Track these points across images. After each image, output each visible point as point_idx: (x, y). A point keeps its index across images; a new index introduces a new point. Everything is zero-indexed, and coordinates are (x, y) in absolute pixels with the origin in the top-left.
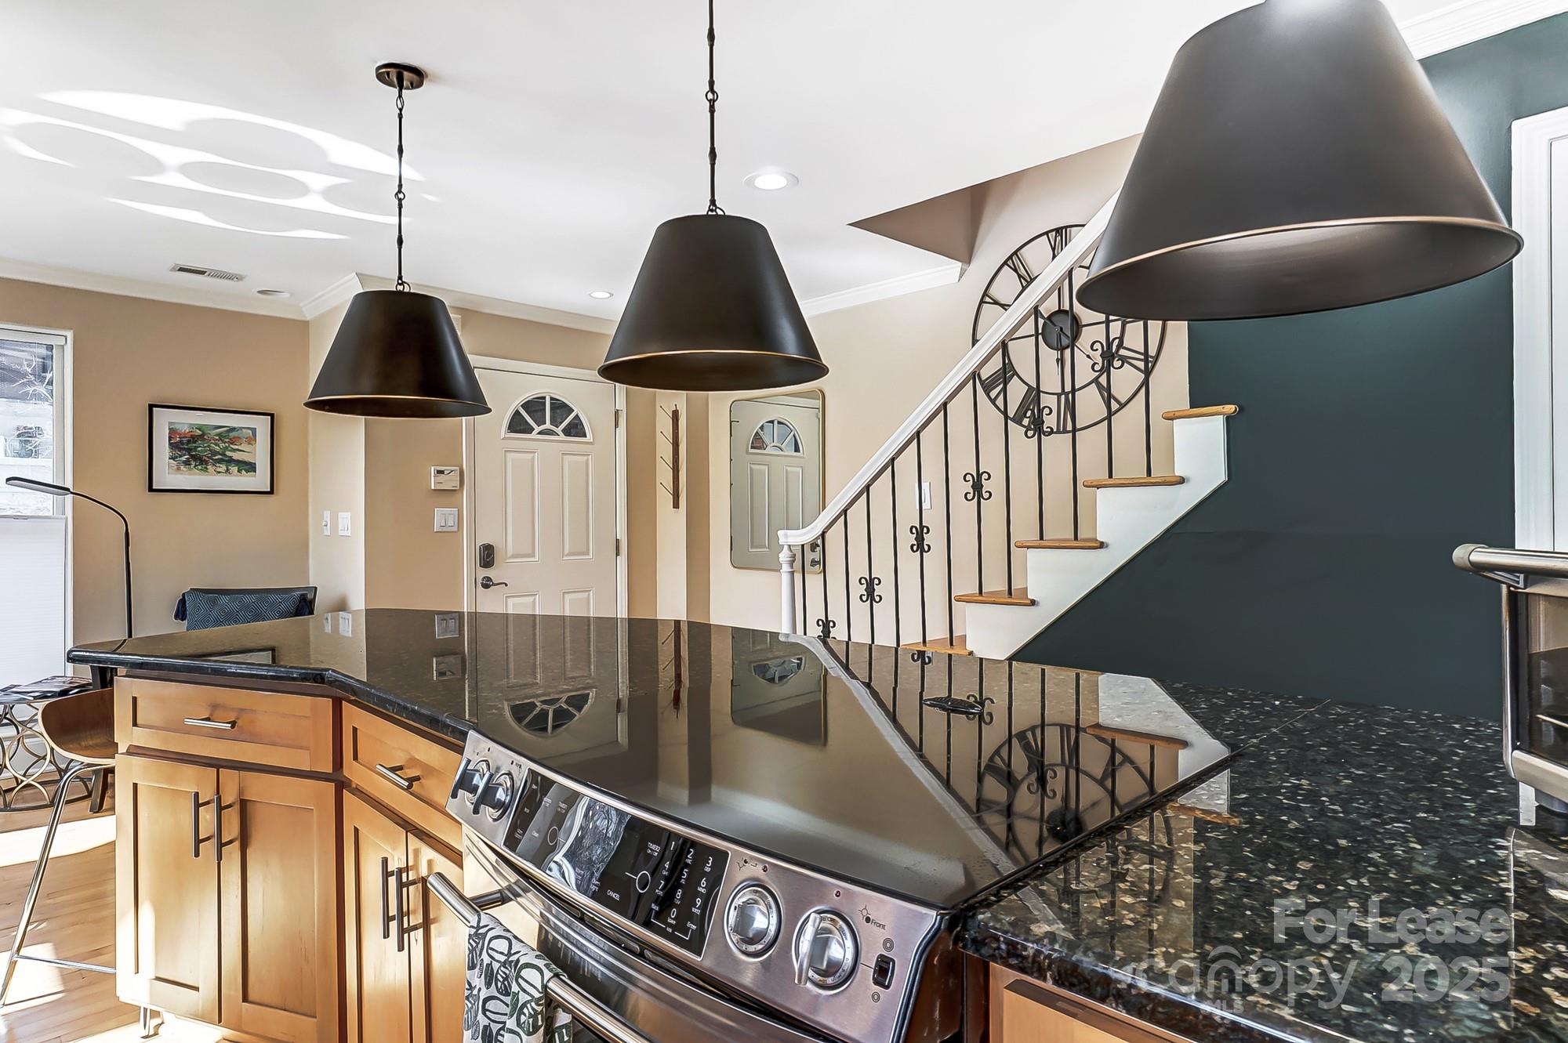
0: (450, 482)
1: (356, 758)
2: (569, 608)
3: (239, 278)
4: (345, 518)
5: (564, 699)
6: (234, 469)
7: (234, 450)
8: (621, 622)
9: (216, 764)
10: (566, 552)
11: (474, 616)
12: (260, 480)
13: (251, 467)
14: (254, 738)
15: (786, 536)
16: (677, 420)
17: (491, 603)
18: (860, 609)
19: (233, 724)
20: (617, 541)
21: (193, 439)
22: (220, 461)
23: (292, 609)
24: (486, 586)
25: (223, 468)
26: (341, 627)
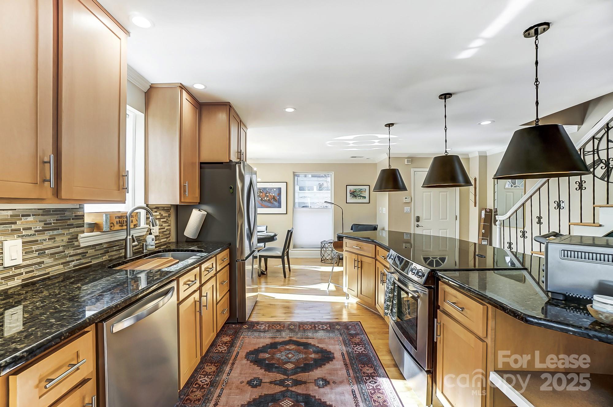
0: (408, 200)
1: (378, 255)
2: (441, 234)
3: (362, 157)
4: (384, 209)
5: (438, 258)
6: (362, 198)
7: (362, 194)
8: (457, 240)
9: (358, 254)
10: (440, 218)
11: (414, 234)
12: (367, 200)
13: (365, 197)
14: (363, 250)
15: (498, 217)
16: (476, 181)
17: (418, 231)
18: (521, 240)
19: (360, 248)
20: (456, 216)
21: (354, 192)
22: (359, 196)
23: (373, 229)
24: (417, 227)
25: (360, 198)
26: (383, 234)
